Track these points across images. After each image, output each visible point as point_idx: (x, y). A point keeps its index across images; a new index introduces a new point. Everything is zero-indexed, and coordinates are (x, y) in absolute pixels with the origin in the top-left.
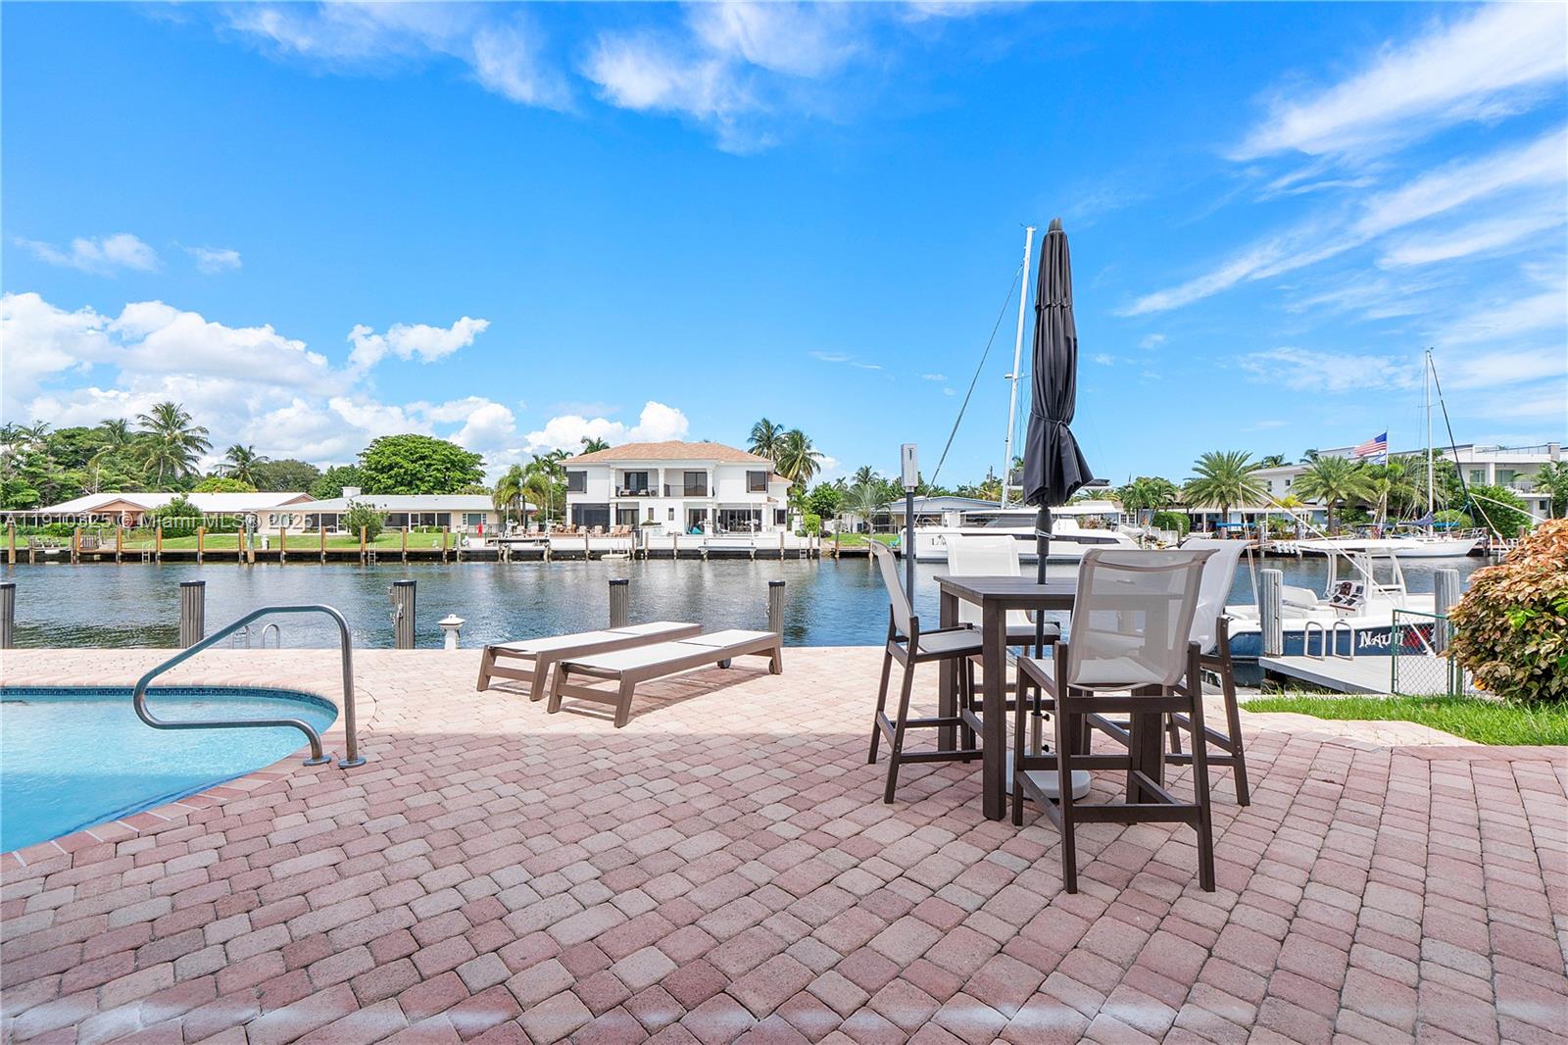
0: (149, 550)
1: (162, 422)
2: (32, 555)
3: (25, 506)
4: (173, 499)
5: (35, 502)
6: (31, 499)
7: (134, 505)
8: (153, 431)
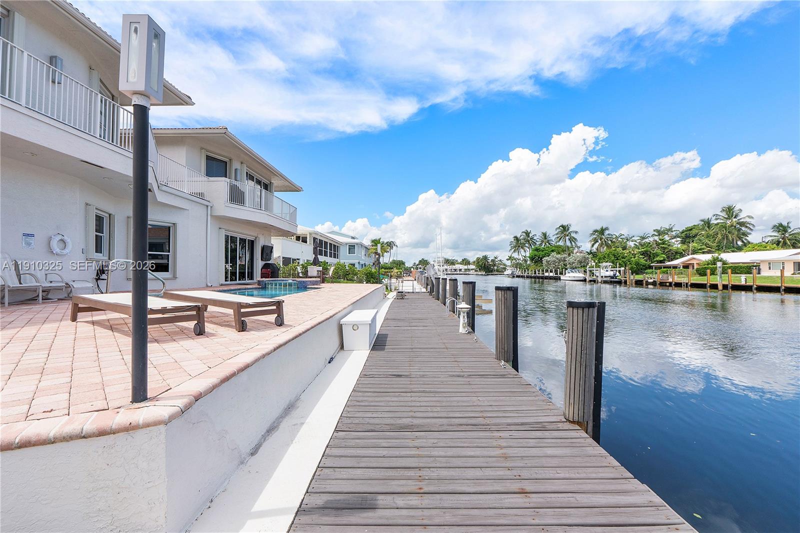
0: (685, 282)
1: (726, 216)
2: (644, 282)
3: (661, 262)
4: (713, 256)
5: (664, 260)
6: (662, 259)
7: (698, 260)
8: (722, 221)
